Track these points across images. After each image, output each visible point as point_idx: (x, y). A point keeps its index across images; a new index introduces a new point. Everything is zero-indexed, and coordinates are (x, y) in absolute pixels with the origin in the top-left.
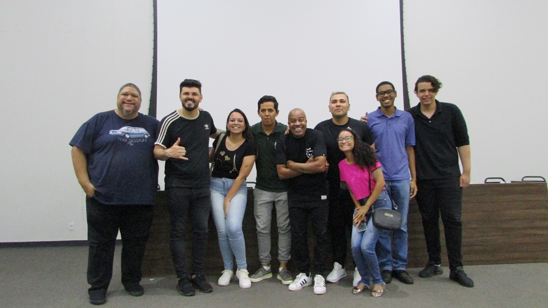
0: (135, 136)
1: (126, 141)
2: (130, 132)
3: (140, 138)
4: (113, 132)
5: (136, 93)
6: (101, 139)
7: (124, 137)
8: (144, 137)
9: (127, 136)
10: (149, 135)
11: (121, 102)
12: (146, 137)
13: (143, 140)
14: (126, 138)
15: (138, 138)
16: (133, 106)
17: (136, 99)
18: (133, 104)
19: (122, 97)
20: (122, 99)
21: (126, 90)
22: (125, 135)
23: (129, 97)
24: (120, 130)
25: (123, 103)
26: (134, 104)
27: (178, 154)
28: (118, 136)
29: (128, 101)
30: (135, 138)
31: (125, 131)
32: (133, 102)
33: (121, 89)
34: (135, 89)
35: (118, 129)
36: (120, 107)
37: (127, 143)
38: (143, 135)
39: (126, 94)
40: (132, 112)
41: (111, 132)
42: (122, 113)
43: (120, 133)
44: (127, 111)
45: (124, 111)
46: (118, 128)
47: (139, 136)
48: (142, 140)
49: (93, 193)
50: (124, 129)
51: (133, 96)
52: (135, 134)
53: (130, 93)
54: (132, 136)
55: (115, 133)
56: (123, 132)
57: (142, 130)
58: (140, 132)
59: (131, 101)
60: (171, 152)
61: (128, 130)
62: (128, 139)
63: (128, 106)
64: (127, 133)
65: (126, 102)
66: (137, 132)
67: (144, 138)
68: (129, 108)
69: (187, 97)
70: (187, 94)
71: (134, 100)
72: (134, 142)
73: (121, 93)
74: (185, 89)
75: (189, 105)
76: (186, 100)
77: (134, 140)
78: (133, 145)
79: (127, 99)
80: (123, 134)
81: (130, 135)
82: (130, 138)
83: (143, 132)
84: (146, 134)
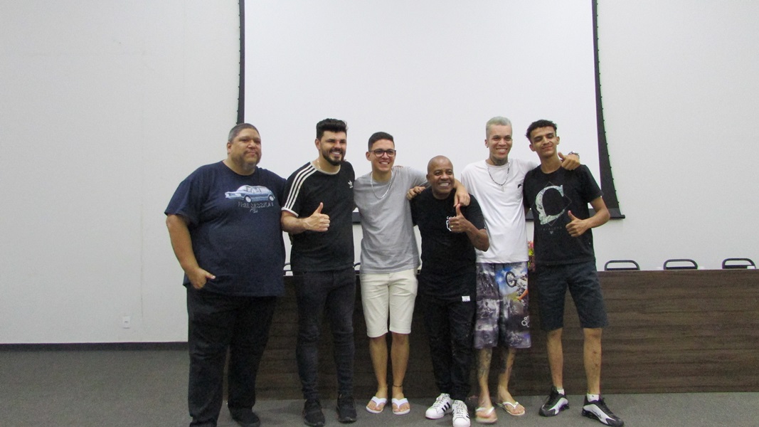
0: (257, 199)
1: (247, 207)
2: (250, 193)
3: (265, 201)
4: (230, 194)
7: (244, 201)
8: (269, 199)
9: (248, 200)
10: (275, 197)
11: (242, 152)
12: (272, 199)
13: (269, 205)
14: (247, 202)
15: (263, 202)
16: (256, 155)
18: (256, 153)
19: (243, 145)
22: (245, 199)
24: (237, 192)
25: (245, 152)
27: (320, 225)
28: (237, 200)
29: (251, 148)
30: (259, 202)
31: (243, 192)
32: (256, 150)
35: (235, 190)
36: (239, 160)
37: (249, 209)
38: (267, 197)
39: (246, 140)
41: (227, 195)
42: (242, 165)
43: (240, 195)
44: (251, 164)
45: (246, 164)
47: (263, 198)
48: (267, 205)
49: (204, 282)
50: (242, 189)
51: (257, 141)
52: (258, 196)
53: (252, 137)
54: (255, 199)
55: (233, 196)
56: (242, 195)
57: (265, 190)
58: (263, 193)
59: (255, 148)
60: (310, 223)
62: (250, 203)
63: (253, 156)
64: (247, 196)
65: (249, 150)
66: (259, 193)
67: (269, 201)
68: (254, 159)
69: (333, 147)
70: (333, 141)
71: (257, 148)
72: (258, 209)
73: (237, 138)
74: (329, 135)
75: (337, 157)
76: (331, 151)
77: (257, 205)
78: (257, 212)
79: (250, 146)
80: (243, 197)
81: (252, 198)
82: (251, 202)
83: (267, 193)
84: (270, 195)
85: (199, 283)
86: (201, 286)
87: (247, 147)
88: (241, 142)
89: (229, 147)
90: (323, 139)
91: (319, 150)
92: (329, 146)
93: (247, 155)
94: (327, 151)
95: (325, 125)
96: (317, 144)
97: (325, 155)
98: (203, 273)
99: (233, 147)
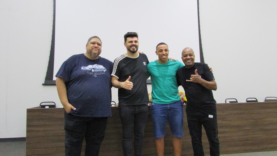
1: (92, 74)
4: (84, 68)
5: (100, 43)
6: (76, 73)
9: (93, 71)
10: (106, 70)
11: (91, 49)
12: (104, 71)
13: (103, 73)
14: (92, 72)
15: (100, 72)
16: (98, 51)
17: (100, 47)
19: (92, 45)
21: (93, 40)
22: (91, 70)
23: (96, 45)
28: (87, 71)
30: (98, 72)
32: (98, 48)
33: (90, 39)
34: (99, 40)
36: (90, 52)
37: (93, 75)
38: (102, 70)
39: (94, 43)
40: (97, 55)
45: (93, 54)
46: (87, 66)
47: (100, 70)
48: (102, 73)
49: (70, 110)
51: (99, 45)
53: (96, 42)
54: (96, 71)
58: (100, 68)
59: (97, 47)
61: (93, 67)
62: (93, 72)
65: (94, 48)
66: (98, 68)
67: (103, 72)
68: (97, 52)
69: (132, 44)
70: (131, 42)
71: (98, 47)
73: (90, 42)
75: (134, 49)
77: (97, 73)
78: (96, 76)
79: (94, 46)
80: (90, 69)
81: (95, 70)
82: (94, 72)
83: (102, 68)
84: (104, 69)
85: (68, 110)
86: (69, 112)
87: (93, 46)
88: (91, 44)
89: (87, 46)
93: (93, 50)
98: (70, 106)
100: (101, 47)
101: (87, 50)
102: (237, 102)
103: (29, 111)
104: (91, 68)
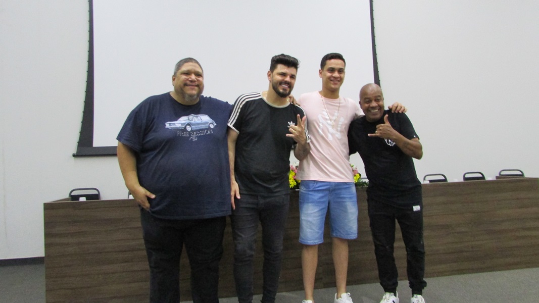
0: (198, 127)
1: (187, 135)
3: (205, 129)
4: (170, 124)
5: (200, 70)
7: (185, 130)
8: (209, 126)
9: (189, 129)
10: (215, 124)
11: (182, 85)
12: (212, 126)
13: (209, 132)
14: (187, 131)
15: (203, 130)
16: (196, 88)
17: (200, 79)
18: (196, 86)
19: (184, 77)
20: (184, 81)
21: (187, 67)
22: (186, 127)
23: (193, 77)
25: (186, 85)
26: (198, 86)
28: (177, 129)
29: (192, 81)
30: (199, 130)
32: (197, 83)
33: (179, 65)
34: (197, 65)
35: (176, 120)
36: (180, 90)
37: (189, 137)
38: (208, 125)
39: (188, 73)
40: (195, 97)
41: (167, 125)
42: (184, 97)
43: (180, 125)
44: (191, 96)
45: (187, 96)
46: (177, 117)
47: (203, 126)
48: (207, 132)
51: (199, 75)
52: (198, 124)
53: (193, 71)
54: (194, 127)
55: (173, 126)
56: (182, 124)
58: (203, 121)
59: (195, 81)
61: (189, 119)
62: (189, 132)
63: (193, 89)
64: (189, 124)
65: (188, 82)
66: (200, 121)
67: (210, 128)
68: (195, 92)
69: (284, 80)
70: (284, 75)
71: (198, 80)
72: (197, 136)
73: (180, 71)
74: (281, 68)
75: (284, 89)
76: (281, 83)
77: (197, 133)
78: (196, 139)
79: (190, 79)
80: (184, 126)
81: (192, 127)
82: (192, 130)
83: (207, 121)
84: (210, 123)
87: (188, 80)
88: (182, 75)
89: (174, 80)
90: (276, 71)
91: (270, 81)
92: (279, 78)
93: (187, 88)
94: (278, 82)
95: (280, 58)
96: (269, 75)
97: (275, 87)
99: (176, 80)
100: (203, 79)
101: (175, 87)
102: (445, 180)
103: (48, 207)
104: (184, 123)
